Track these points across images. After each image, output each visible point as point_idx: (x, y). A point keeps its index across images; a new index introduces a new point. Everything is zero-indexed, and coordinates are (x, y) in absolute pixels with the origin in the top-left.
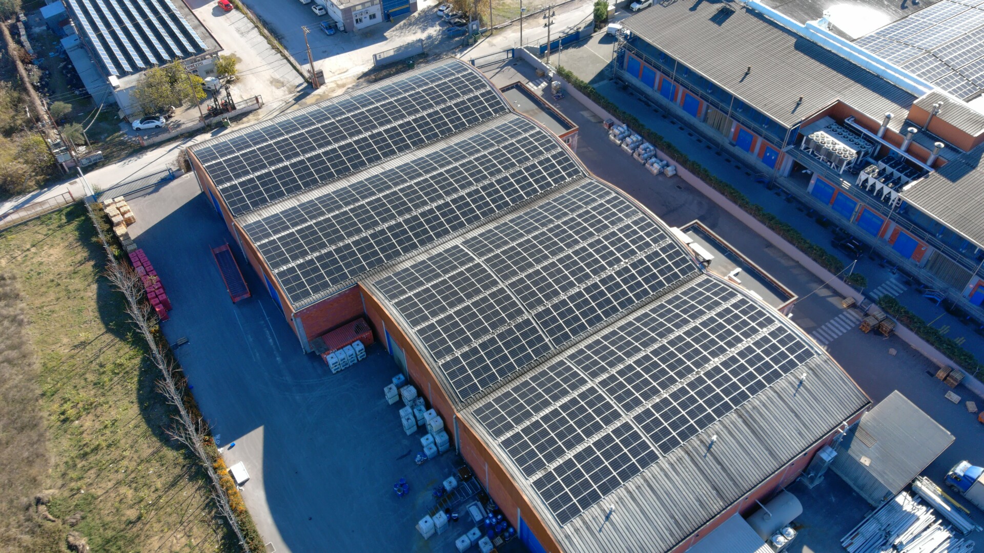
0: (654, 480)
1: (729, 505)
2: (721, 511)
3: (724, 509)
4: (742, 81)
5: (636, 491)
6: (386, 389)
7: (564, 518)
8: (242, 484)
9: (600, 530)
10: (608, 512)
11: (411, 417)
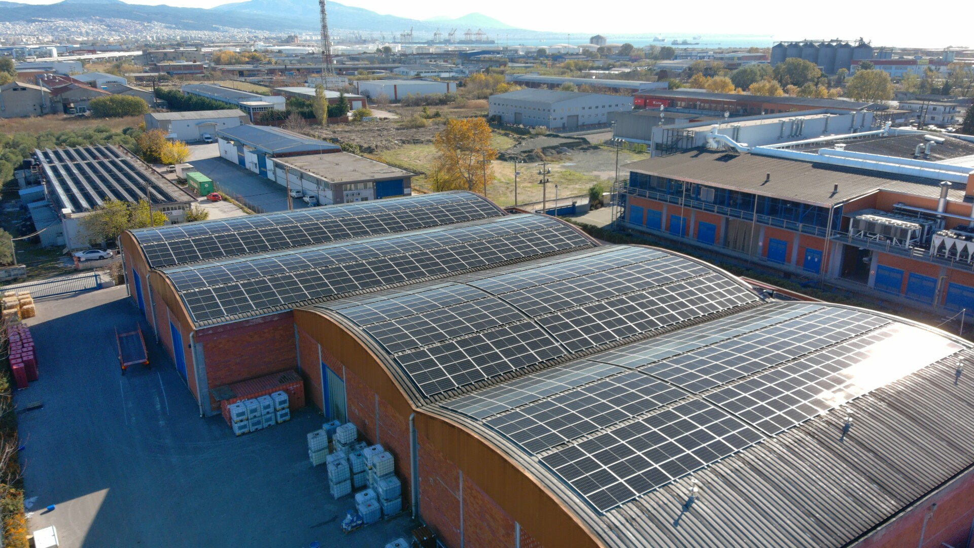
0: (761, 463)
1: (908, 506)
2: (897, 513)
3: (900, 511)
4: (763, 184)
5: (733, 475)
6: (310, 436)
7: (603, 502)
9: (676, 523)
10: (686, 499)
11: (344, 462)
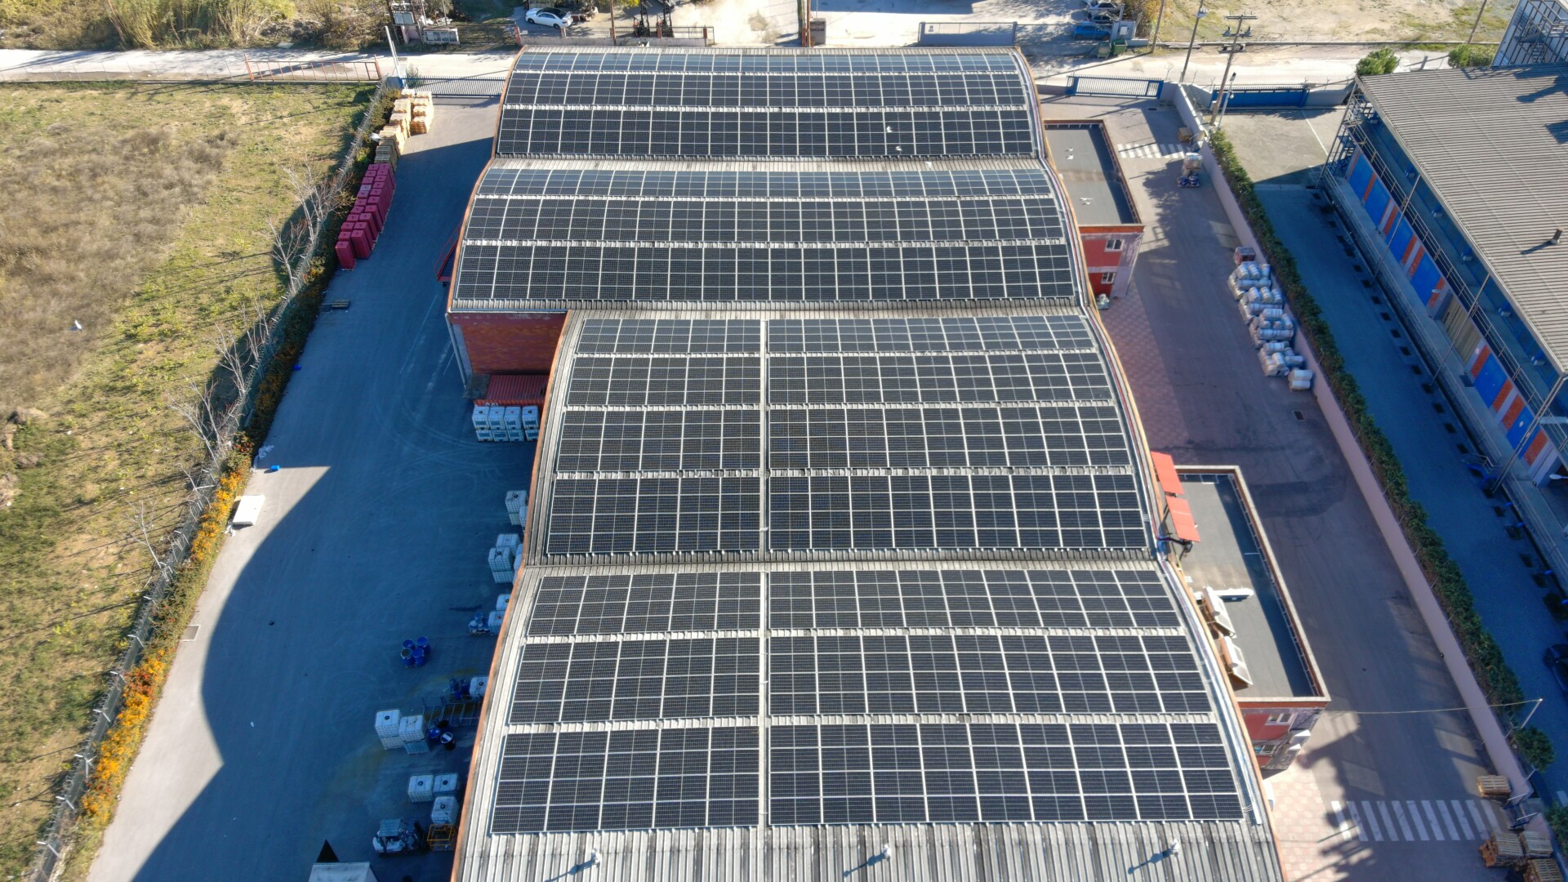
4: (1527, 252)
5: (667, 854)
7: (503, 822)
8: (238, 526)
10: (587, 860)
